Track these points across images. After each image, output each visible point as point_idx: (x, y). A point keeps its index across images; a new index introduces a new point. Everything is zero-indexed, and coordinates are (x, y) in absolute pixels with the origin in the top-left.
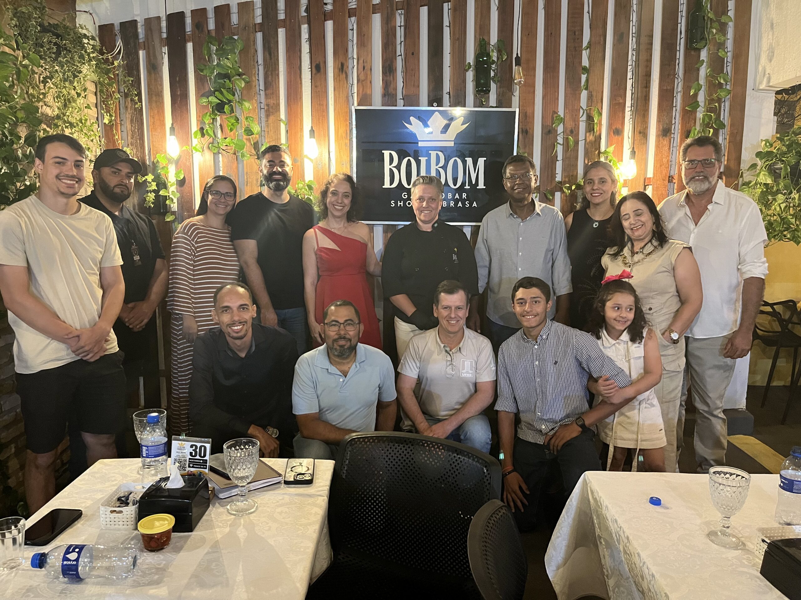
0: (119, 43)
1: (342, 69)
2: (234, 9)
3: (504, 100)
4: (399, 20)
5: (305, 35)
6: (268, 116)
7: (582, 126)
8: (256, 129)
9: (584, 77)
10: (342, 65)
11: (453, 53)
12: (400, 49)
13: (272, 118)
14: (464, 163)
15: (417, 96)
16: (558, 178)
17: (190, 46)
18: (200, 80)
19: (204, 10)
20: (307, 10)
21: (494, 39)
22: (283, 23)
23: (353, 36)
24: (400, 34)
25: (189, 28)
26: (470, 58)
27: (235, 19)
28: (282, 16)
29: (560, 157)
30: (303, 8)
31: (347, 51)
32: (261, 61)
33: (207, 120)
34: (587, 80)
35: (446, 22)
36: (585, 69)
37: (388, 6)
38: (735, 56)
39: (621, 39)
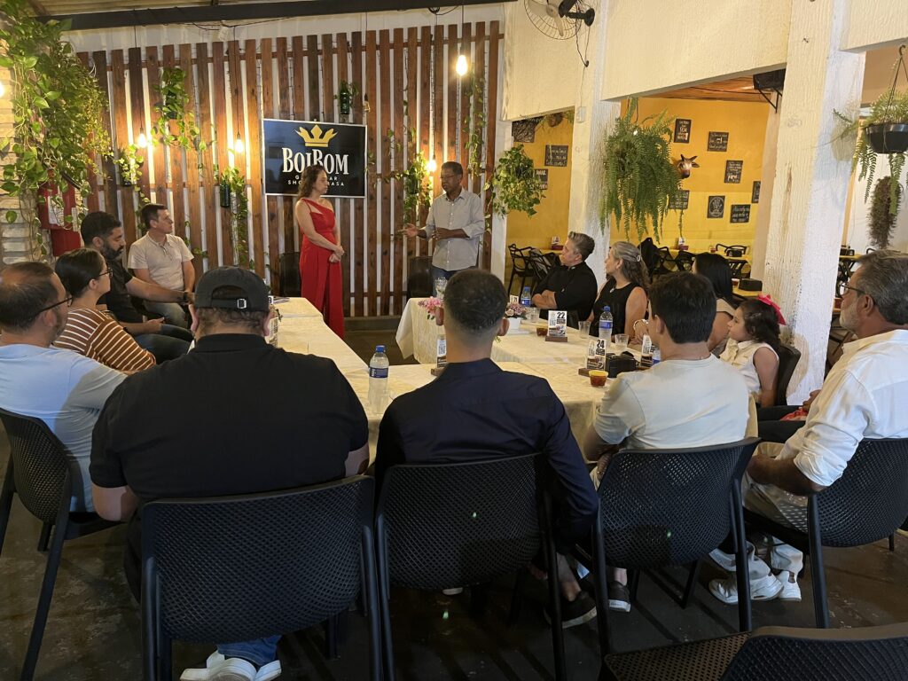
0: (94, 67)
1: (253, 93)
2: (177, 48)
3: (358, 119)
4: (290, 64)
5: (226, 69)
6: (202, 121)
7: (405, 137)
8: (197, 131)
9: (405, 107)
10: (253, 91)
11: (325, 87)
12: (291, 83)
13: (205, 123)
14: (335, 158)
15: (303, 113)
16: (392, 169)
17: (144, 71)
18: (153, 94)
19: (155, 48)
20: (227, 53)
21: (350, 80)
22: (211, 60)
23: (260, 72)
24: (290, 73)
25: (143, 59)
26: (336, 92)
27: (177, 54)
28: (210, 55)
29: (393, 156)
30: (225, 51)
31: (255, 81)
32: (196, 84)
33: (160, 123)
34: (407, 110)
35: (320, 68)
36: (405, 103)
37: (282, 54)
38: (490, 101)
39: (425, 86)
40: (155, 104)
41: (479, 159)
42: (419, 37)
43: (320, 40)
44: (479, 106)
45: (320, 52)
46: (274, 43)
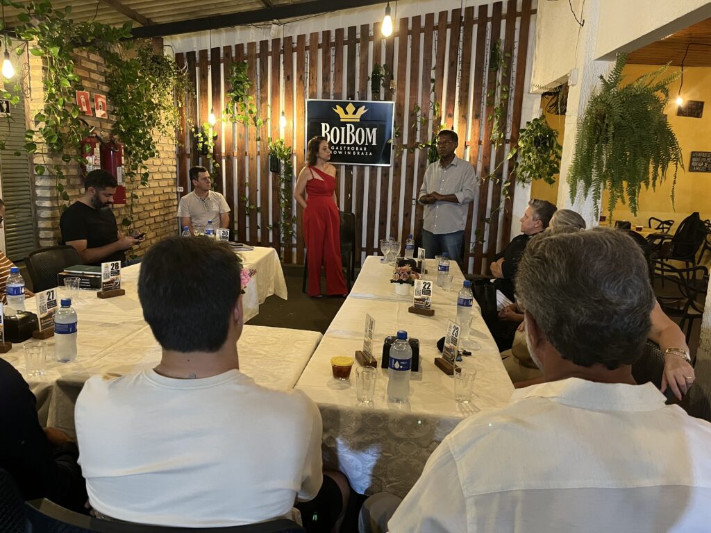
0: (186, 64)
1: (301, 78)
2: (246, 46)
3: (388, 97)
4: (332, 52)
5: (282, 60)
6: (261, 103)
7: (431, 112)
8: (254, 110)
9: (432, 85)
10: (301, 76)
11: (361, 70)
12: (332, 68)
13: (263, 104)
14: (365, 131)
15: (341, 93)
16: (417, 141)
17: (222, 65)
18: (227, 84)
19: (230, 47)
20: (283, 47)
21: (383, 62)
22: (271, 54)
23: (308, 61)
24: (332, 60)
25: (222, 55)
26: (370, 74)
27: (246, 51)
28: (270, 50)
30: (282, 45)
31: (304, 69)
32: (258, 73)
33: (230, 105)
34: (434, 87)
35: (357, 53)
36: (433, 81)
37: (327, 45)
38: (517, 75)
39: (453, 64)
40: (228, 91)
41: (502, 128)
42: (449, 20)
43: (359, 30)
44: (507, 80)
45: (358, 41)
46: (321, 36)
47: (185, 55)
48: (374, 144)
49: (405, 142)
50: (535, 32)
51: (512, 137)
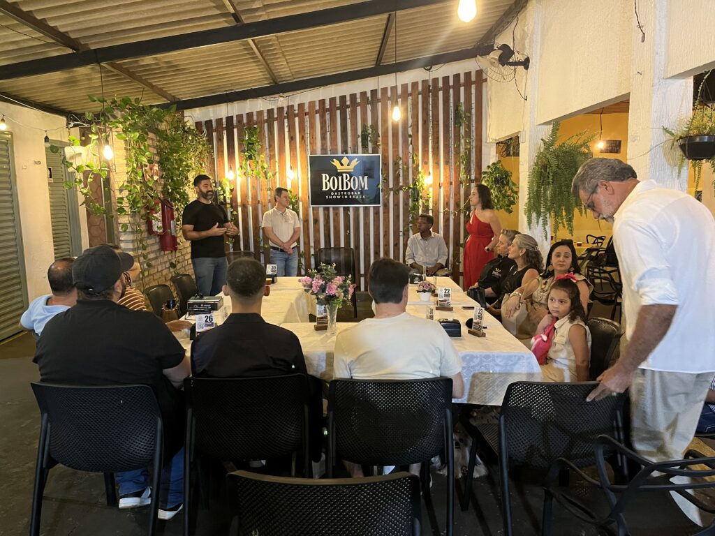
0: (205, 131)
1: (303, 138)
2: (255, 114)
3: (375, 151)
4: (328, 116)
5: (286, 124)
6: (270, 160)
7: (411, 161)
8: (266, 166)
9: (410, 139)
10: (303, 136)
11: (351, 130)
12: (328, 129)
13: (272, 161)
14: (358, 179)
15: (337, 149)
16: (401, 184)
17: (235, 130)
18: (240, 145)
19: (242, 115)
21: (369, 123)
22: (277, 119)
23: (307, 124)
24: (328, 122)
25: (235, 122)
26: (359, 133)
27: (255, 118)
28: (276, 116)
29: (401, 175)
30: (285, 112)
31: (305, 131)
32: (266, 136)
33: (244, 163)
34: (411, 141)
35: (348, 117)
36: (410, 136)
37: (323, 111)
38: (476, 129)
39: (425, 123)
40: (242, 151)
41: (468, 171)
42: (420, 88)
43: (348, 98)
44: (468, 134)
45: (348, 107)
46: (317, 104)
47: (203, 123)
48: (366, 188)
49: (391, 186)
50: (487, 96)
51: (476, 178)
